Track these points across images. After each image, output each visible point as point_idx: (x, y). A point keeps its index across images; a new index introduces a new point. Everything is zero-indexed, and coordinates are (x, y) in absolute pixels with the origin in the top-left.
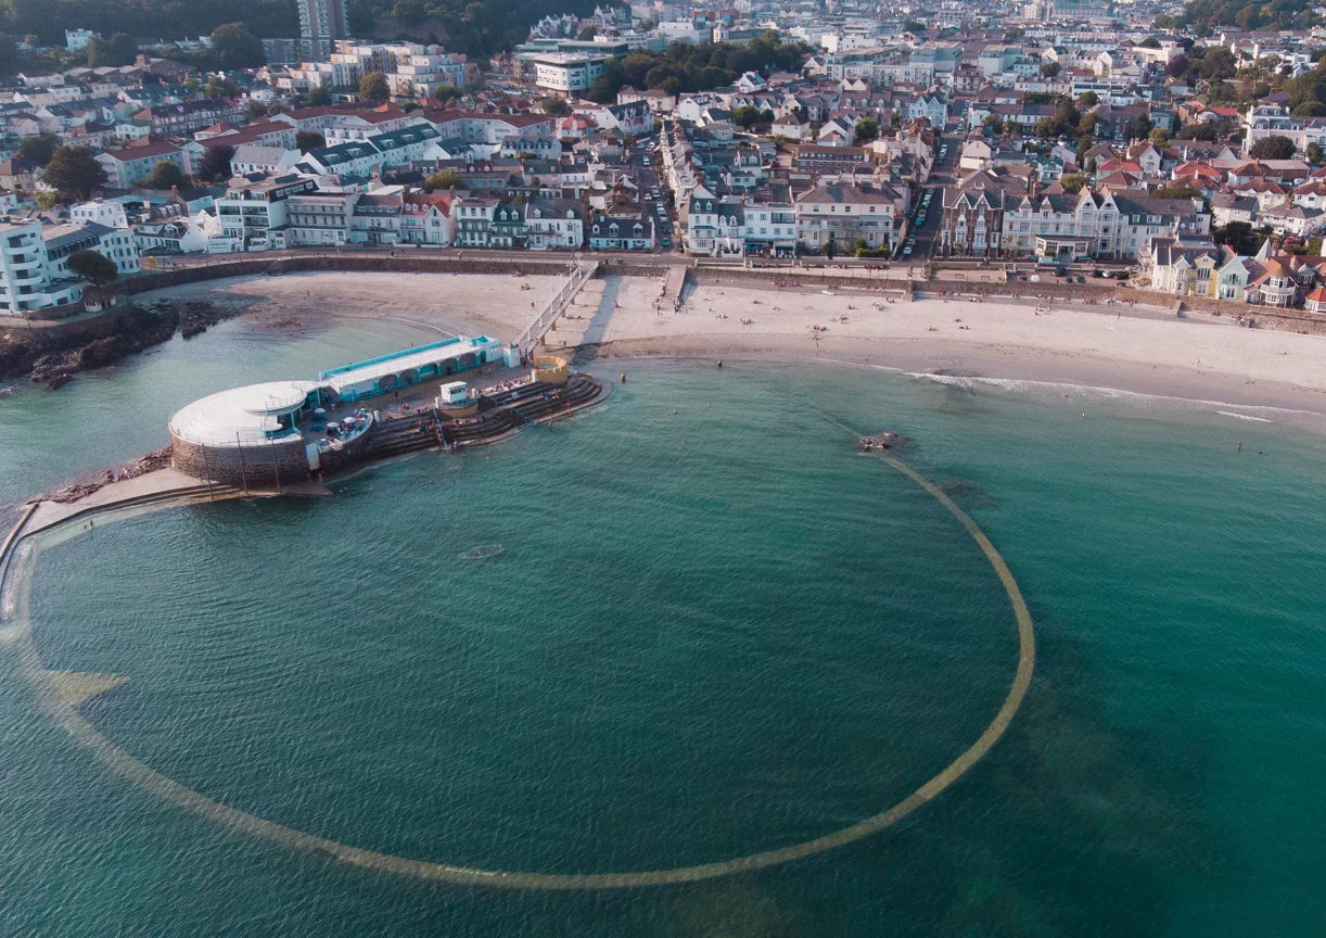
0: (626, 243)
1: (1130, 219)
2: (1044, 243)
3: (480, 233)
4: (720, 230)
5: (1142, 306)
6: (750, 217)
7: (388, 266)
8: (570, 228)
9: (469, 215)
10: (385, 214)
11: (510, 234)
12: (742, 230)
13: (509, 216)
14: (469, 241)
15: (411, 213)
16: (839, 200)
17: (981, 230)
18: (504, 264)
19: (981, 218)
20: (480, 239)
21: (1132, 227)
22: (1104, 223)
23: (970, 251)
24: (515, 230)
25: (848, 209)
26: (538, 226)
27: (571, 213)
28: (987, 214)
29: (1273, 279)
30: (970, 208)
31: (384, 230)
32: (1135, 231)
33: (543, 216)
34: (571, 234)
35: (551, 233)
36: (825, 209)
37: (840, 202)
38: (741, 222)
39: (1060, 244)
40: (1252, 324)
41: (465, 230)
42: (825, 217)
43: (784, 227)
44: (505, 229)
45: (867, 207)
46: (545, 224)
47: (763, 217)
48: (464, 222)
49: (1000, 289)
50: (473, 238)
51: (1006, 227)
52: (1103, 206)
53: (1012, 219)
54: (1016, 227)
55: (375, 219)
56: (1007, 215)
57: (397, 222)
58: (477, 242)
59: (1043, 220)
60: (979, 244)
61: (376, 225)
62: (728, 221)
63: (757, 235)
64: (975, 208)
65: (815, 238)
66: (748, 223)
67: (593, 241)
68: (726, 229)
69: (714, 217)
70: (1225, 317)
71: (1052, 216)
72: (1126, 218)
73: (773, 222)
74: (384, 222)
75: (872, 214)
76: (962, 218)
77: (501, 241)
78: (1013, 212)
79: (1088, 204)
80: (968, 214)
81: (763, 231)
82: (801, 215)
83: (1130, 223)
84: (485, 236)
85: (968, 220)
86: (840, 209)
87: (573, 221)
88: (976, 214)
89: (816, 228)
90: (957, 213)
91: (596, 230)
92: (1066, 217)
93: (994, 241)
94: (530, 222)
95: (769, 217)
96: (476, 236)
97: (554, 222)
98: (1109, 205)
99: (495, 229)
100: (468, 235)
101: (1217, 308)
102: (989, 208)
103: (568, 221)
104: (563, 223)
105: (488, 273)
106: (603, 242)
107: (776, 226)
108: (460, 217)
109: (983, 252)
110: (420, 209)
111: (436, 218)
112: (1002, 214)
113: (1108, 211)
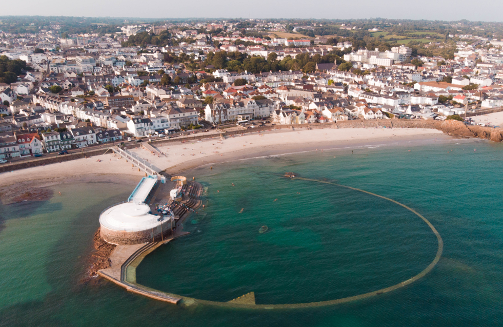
0: (113, 139)
2: (241, 116)
3: (56, 145)
4: (145, 128)
5: (282, 129)
6: (154, 122)
7: (29, 165)
8: (92, 137)
9: (51, 139)
10: (10, 145)
11: (68, 144)
12: (152, 127)
13: (67, 136)
14: (52, 150)
15: (22, 143)
16: (181, 112)
17: (222, 115)
18: (79, 155)
20: (56, 148)
22: (253, 108)
24: (70, 142)
25: (184, 115)
26: (79, 139)
27: (90, 131)
28: (224, 110)
29: (312, 116)
30: (219, 109)
31: (12, 152)
32: (260, 110)
33: (80, 134)
34: (92, 139)
35: (84, 140)
36: (177, 116)
38: (152, 124)
39: (246, 116)
40: (311, 129)
41: (49, 146)
42: (178, 118)
43: (165, 124)
44: (66, 142)
45: (189, 113)
46: (81, 137)
47: (158, 122)
48: (49, 142)
50: (53, 148)
51: (228, 113)
52: (252, 103)
53: (230, 111)
54: (231, 113)
55: (6, 148)
56: (228, 110)
57: (17, 148)
58: (55, 149)
59: (238, 110)
60: (223, 120)
61: (7, 150)
62: (147, 125)
63: (157, 128)
65: (175, 126)
66: (154, 124)
67: (100, 140)
68: (147, 127)
69: (143, 124)
70: (303, 128)
71: (240, 108)
72: (258, 106)
73: (161, 123)
74: (11, 149)
75: (191, 115)
76: (217, 113)
77: (67, 147)
78: (230, 109)
79: (249, 103)
80: (218, 111)
81: (159, 126)
82: (170, 119)
84: (58, 146)
85: (219, 113)
86: (182, 115)
87: (92, 134)
88: (221, 111)
89: (175, 122)
90: (215, 111)
91: (101, 136)
92: (243, 108)
93: (226, 118)
94: (75, 138)
95: (160, 121)
96: (55, 147)
97: (85, 136)
98: (254, 103)
99: (62, 143)
100: (51, 147)
101: (301, 126)
102: (224, 108)
103: (90, 135)
104: (88, 136)
105: (74, 159)
106: (105, 140)
107: (163, 124)
108: (47, 141)
109: (224, 123)
110: (26, 140)
111: (36, 143)
113: (254, 105)
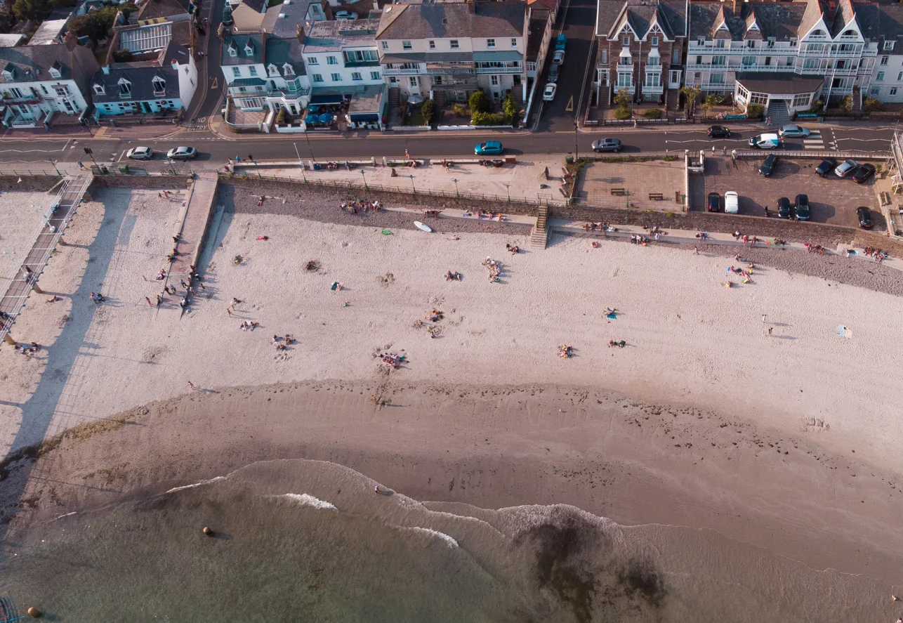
0: (147, 105)
1: (880, 47)
2: (749, 92)
4: (273, 82)
6: (313, 61)
8: (60, 92)
12: (305, 81)
16: (440, 33)
17: (654, 67)
19: (654, 53)
21: (881, 57)
23: (638, 99)
25: (454, 44)
26: (16, 92)
27: (53, 71)
28: (662, 47)
30: (637, 38)
32: (884, 61)
33: (18, 79)
34: (65, 99)
35: (37, 99)
36: (420, 46)
37: (441, 36)
38: (300, 69)
39: (772, 97)
42: (422, 56)
43: (365, 72)
45: (484, 41)
46: (24, 88)
47: (331, 60)
49: (677, 221)
51: (691, 60)
52: (840, 34)
53: (701, 50)
54: (707, 60)
56: (692, 44)
59: (747, 52)
60: (652, 89)
62: (281, 71)
63: (328, 82)
64: (645, 39)
65: (413, 84)
66: (312, 69)
67: (99, 106)
68: (279, 82)
71: (761, 44)
72: (874, 46)
73: (347, 65)
75: (492, 48)
76: (625, 53)
78: (702, 38)
79: (817, 32)
80: (634, 47)
81: (336, 77)
82: (386, 55)
83: (880, 52)
85: (634, 55)
86: (443, 45)
87: (63, 83)
88: (647, 46)
89: (411, 72)
90: (618, 46)
91: (99, 90)
92: (782, 46)
93: (674, 80)
94: (1, 87)
95: (339, 57)
97: (37, 85)
98: (849, 32)
102: (666, 39)
103: (55, 82)
104: (49, 86)
106: (115, 107)
107: (353, 69)
109: (659, 101)
112: (685, 44)
113: (847, 41)
